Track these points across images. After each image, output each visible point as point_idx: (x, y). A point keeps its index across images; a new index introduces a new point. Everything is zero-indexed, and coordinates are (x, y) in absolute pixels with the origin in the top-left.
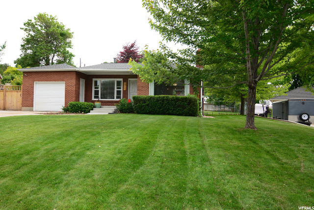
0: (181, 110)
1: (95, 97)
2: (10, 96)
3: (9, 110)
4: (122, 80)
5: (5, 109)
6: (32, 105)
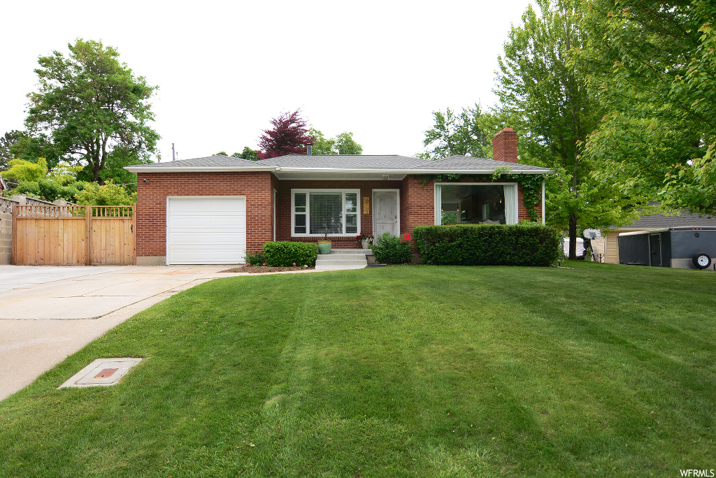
0: (528, 254)
1: (297, 231)
2: (103, 230)
3: (100, 264)
4: (357, 191)
5: (89, 263)
6: (162, 252)
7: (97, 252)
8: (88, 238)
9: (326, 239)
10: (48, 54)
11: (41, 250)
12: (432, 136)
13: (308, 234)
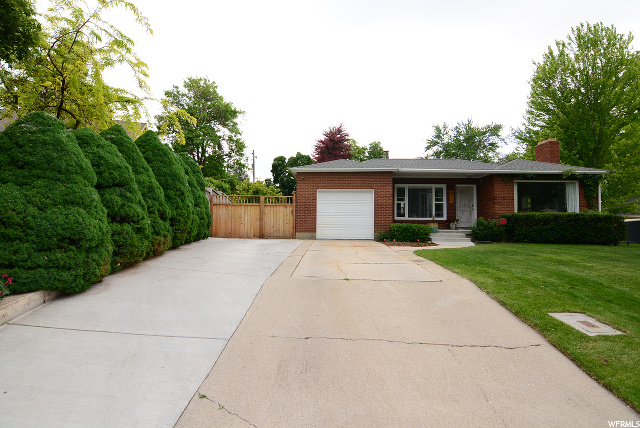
1: (398, 215)
3: (270, 237)
4: (444, 186)
5: (262, 236)
6: (313, 229)
7: (268, 228)
8: (261, 219)
9: (433, 221)
10: (170, 88)
11: (229, 227)
12: (433, 144)
13: (406, 218)
